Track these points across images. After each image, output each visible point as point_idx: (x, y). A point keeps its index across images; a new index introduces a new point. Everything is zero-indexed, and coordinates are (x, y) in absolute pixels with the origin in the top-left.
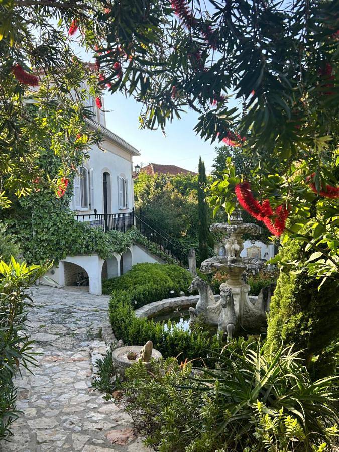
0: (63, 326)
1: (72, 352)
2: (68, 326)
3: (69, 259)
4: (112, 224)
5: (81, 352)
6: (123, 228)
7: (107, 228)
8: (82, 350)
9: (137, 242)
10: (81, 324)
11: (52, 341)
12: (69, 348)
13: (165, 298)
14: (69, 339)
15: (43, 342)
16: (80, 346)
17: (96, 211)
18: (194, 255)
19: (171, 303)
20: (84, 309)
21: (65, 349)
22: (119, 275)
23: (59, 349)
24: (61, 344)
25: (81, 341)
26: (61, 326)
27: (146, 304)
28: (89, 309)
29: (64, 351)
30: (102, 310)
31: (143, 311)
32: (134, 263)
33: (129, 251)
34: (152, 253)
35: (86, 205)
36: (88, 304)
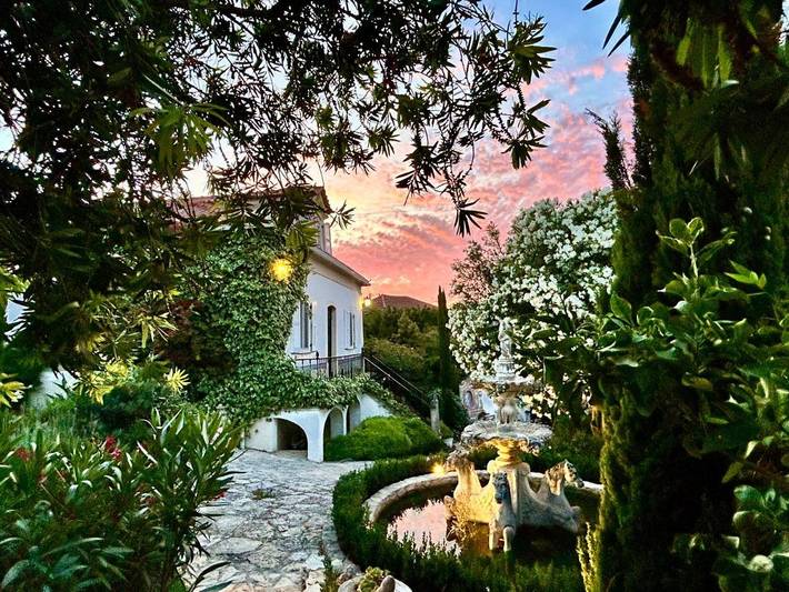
0: (269, 523)
1: (278, 575)
2: (275, 522)
3: (283, 415)
4: (337, 368)
5: (289, 575)
6: (350, 373)
7: (331, 373)
8: (293, 571)
9: (367, 391)
10: (294, 519)
11: (249, 553)
12: (273, 566)
13: (409, 477)
14: (274, 549)
15: (237, 555)
16: (291, 562)
17: (317, 354)
18: (437, 405)
19: (416, 485)
20: (300, 488)
21: (268, 569)
22: (345, 433)
23: (259, 569)
24: (261, 558)
25: (291, 552)
26: (265, 523)
27: (382, 488)
28: (307, 489)
29: (266, 573)
30: (323, 490)
31: (379, 500)
32: (363, 418)
33: (357, 401)
34: (386, 405)
35: (306, 346)
36: (305, 480)
